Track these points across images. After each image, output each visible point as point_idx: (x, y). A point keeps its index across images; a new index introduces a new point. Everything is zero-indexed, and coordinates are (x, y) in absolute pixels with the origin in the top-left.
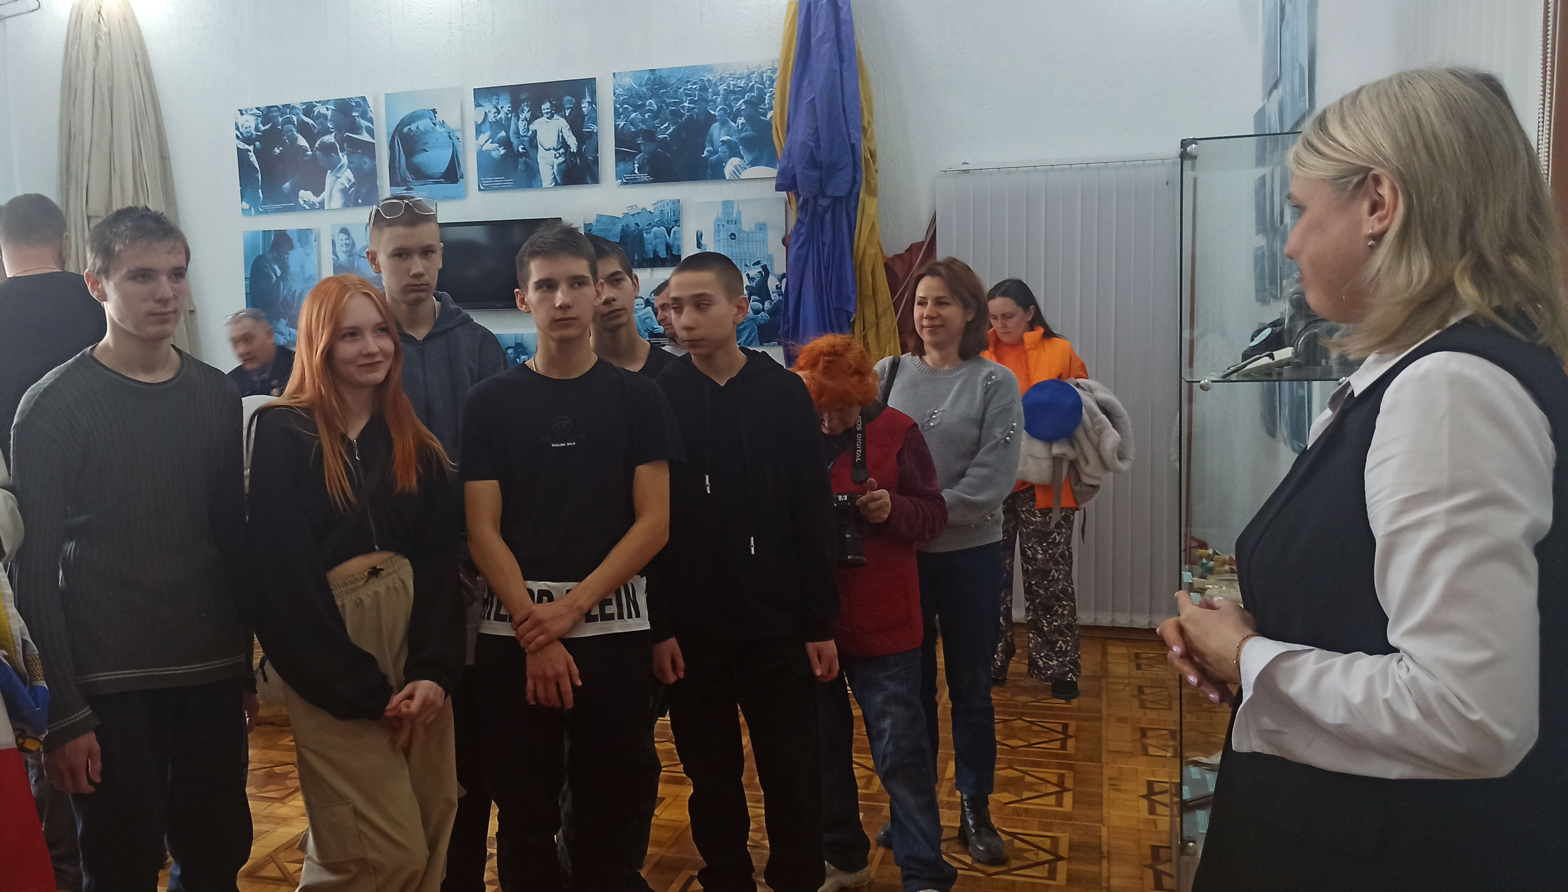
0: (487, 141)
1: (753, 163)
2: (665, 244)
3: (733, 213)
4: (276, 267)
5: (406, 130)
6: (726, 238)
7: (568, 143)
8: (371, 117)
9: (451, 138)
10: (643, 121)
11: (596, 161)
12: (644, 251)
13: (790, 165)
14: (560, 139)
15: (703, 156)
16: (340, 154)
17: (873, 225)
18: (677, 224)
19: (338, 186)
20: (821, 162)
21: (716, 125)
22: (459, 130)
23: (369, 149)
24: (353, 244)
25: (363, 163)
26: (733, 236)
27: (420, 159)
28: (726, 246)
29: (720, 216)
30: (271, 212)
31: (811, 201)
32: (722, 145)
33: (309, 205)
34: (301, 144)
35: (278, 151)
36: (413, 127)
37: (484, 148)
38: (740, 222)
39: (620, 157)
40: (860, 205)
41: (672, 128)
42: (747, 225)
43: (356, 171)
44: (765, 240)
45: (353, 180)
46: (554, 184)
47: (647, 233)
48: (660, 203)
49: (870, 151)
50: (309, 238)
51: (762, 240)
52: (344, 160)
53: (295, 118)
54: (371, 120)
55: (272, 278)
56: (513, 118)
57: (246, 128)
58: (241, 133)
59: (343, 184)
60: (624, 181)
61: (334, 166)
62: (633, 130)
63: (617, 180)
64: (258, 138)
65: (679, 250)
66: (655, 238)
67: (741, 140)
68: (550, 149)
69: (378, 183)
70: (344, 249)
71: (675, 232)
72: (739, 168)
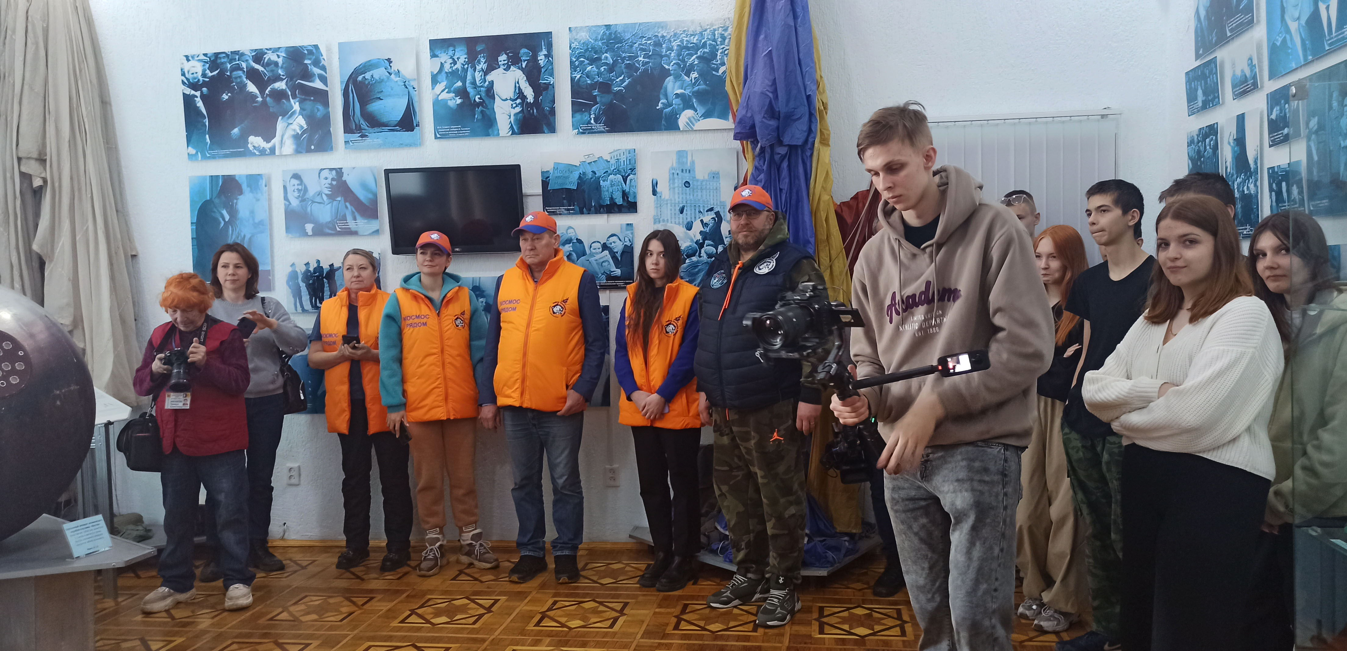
0: (442, 91)
1: (706, 115)
2: (621, 191)
3: (687, 163)
4: (224, 212)
5: (360, 78)
6: (680, 186)
7: (525, 94)
8: (323, 65)
9: (407, 88)
10: (599, 74)
11: (553, 112)
12: (600, 197)
13: (749, 115)
14: (517, 90)
15: (658, 108)
16: (292, 101)
17: (827, 173)
18: (633, 173)
19: (290, 133)
20: (779, 112)
21: (670, 78)
22: (415, 79)
23: (322, 97)
24: (306, 190)
25: (316, 111)
26: (687, 184)
27: (374, 107)
28: (681, 194)
29: (674, 165)
30: (220, 157)
31: (768, 150)
32: (676, 98)
33: (260, 151)
34: (250, 91)
35: (226, 97)
36: (368, 76)
37: (440, 98)
38: (694, 170)
39: (577, 108)
40: (815, 153)
41: (627, 81)
42: (701, 173)
43: (310, 119)
44: (718, 188)
45: (305, 127)
46: (511, 132)
47: (604, 181)
48: (617, 152)
49: (823, 103)
50: (260, 184)
51: (715, 188)
52: (296, 106)
53: (244, 65)
54: (324, 68)
55: (220, 223)
56: (469, 69)
57: (193, 74)
58: (187, 79)
59: (294, 130)
60: (581, 131)
61: (286, 113)
62: (589, 82)
63: (573, 130)
64: (205, 84)
65: (635, 197)
66: (612, 185)
67: (693, 93)
68: (507, 99)
69: (331, 129)
70: (296, 194)
71: (631, 180)
72: (692, 119)
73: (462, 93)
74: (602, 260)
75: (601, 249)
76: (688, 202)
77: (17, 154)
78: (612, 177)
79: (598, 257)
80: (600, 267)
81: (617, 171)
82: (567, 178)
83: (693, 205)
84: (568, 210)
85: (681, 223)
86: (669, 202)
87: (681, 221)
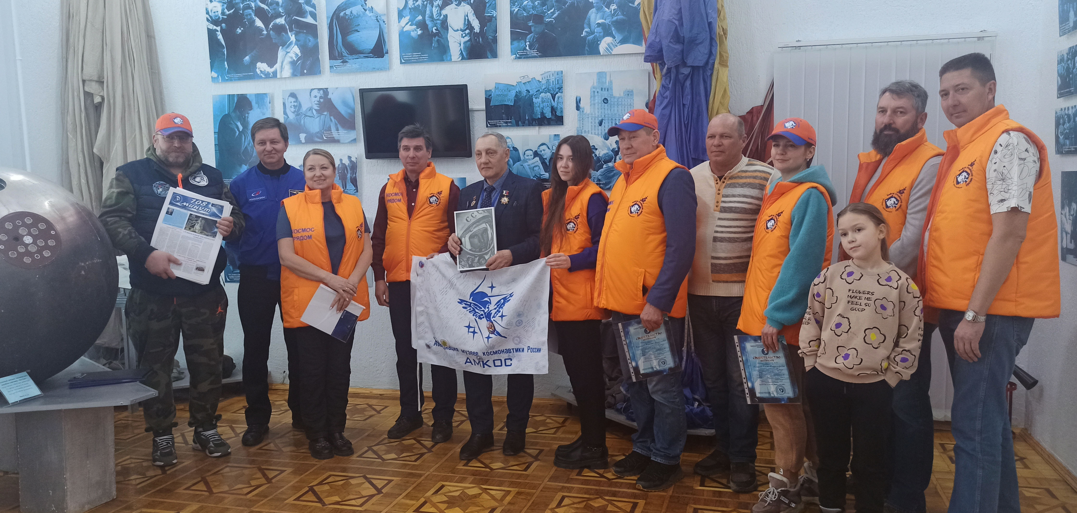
0: (407, 24)
1: (623, 42)
2: (550, 106)
3: (606, 82)
4: (239, 124)
5: (342, 14)
6: (600, 102)
7: (473, 25)
9: (378, 22)
10: (534, 7)
11: (495, 40)
12: (533, 112)
13: (657, 40)
14: (466, 22)
15: (582, 36)
16: (289, 34)
17: (725, 91)
18: (560, 91)
19: (288, 60)
20: (684, 37)
21: (593, 11)
22: (385, 14)
23: (312, 30)
24: (300, 106)
25: (308, 41)
26: (605, 101)
27: (353, 38)
28: (600, 109)
29: (595, 84)
30: (235, 80)
31: (674, 70)
32: (597, 27)
33: (265, 75)
34: (258, 26)
35: (240, 31)
36: (348, 12)
37: (405, 30)
38: (612, 89)
39: (515, 36)
40: (715, 73)
41: (557, 13)
42: (617, 92)
43: (303, 48)
44: (632, 104)
45: (300, 54)
46: (461, 58)
47: (536, 98)
48: (547, 74)
49: (723, 29)
50: (265, 101)
51: (629, 104)
52: (293, 38)
53: (253, 5)
54: (314, 6)
55: (236, 132)
56: (428, 5)
57: (215, 12)
58: (211, 17)
59: (291, 58)
60: (518, 56)
61: (285, 44)
62: (525, 14)
63: (512, 55)
64: (224, 21)
65: (562, 112)
66: (543, 102)
67: (613, 22)
68: (458, 30)
69: (320, 56)
70: (293, 109)
71: (559, 97)
72: (611, 45)
73: (422, 25)
74: (533, 165)
75: (533, 157)
76: (606, 116)
77: (82, 77)
78: (543, 95)
79: (530, 162)
80: (532, 171)
81: (547, 90)
82: (506, 95)
83: (610, 119)
84: (506, 123)
85: (600, 133)
86: (590, 115)
87: (600, 132)
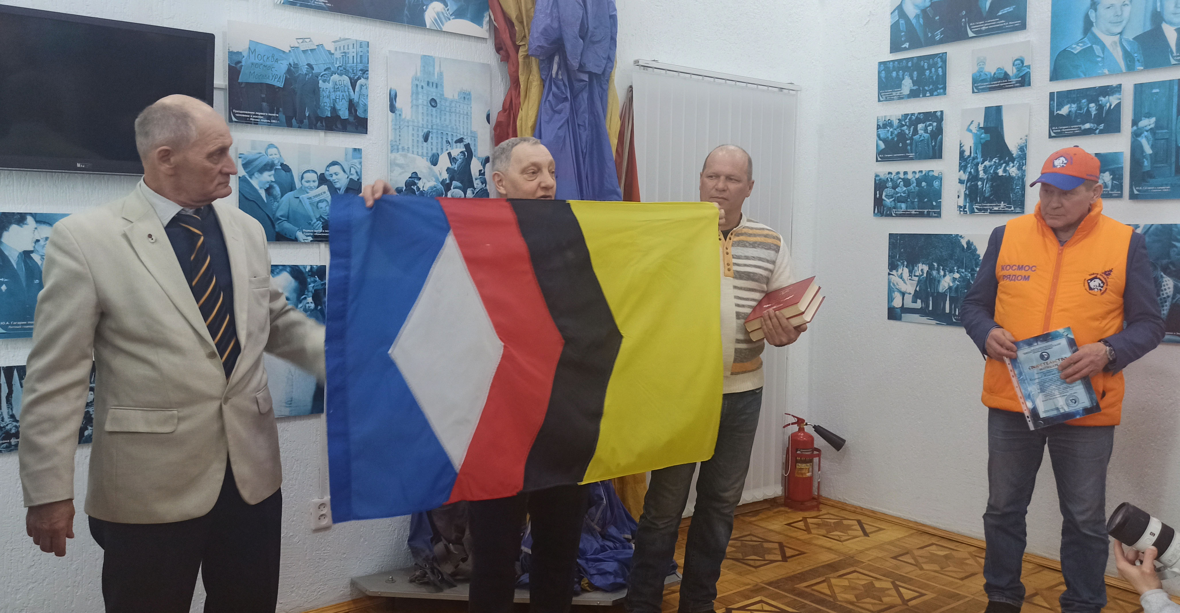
1: (459, 14)
2: (347, 100)
3: (434, 74)
6: (425, 103)
12: (318, 106)
18: (365, 76)
28: (425, 115)
29: (419, 74)
38: (442, 87)
42: (450, 92)
44: (469, 114)
47: (324, 81)
48: (343, 42)
51: (465, 113)
65: (366, 111)
66: (335, 90)
71: (362, 86)
72: (442, 16)
74: (317, 199)
76: (434, 127)
78: (335, 77)
81: (343, 71)
82: (270, 68)
83: (440, 132)
84: (269, 118)
85: (425, 154)
86: (410, 123)
87: (425, 151)
